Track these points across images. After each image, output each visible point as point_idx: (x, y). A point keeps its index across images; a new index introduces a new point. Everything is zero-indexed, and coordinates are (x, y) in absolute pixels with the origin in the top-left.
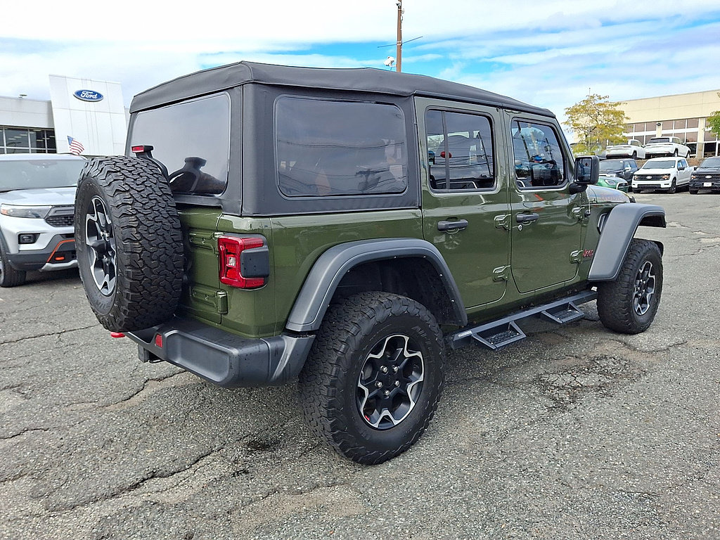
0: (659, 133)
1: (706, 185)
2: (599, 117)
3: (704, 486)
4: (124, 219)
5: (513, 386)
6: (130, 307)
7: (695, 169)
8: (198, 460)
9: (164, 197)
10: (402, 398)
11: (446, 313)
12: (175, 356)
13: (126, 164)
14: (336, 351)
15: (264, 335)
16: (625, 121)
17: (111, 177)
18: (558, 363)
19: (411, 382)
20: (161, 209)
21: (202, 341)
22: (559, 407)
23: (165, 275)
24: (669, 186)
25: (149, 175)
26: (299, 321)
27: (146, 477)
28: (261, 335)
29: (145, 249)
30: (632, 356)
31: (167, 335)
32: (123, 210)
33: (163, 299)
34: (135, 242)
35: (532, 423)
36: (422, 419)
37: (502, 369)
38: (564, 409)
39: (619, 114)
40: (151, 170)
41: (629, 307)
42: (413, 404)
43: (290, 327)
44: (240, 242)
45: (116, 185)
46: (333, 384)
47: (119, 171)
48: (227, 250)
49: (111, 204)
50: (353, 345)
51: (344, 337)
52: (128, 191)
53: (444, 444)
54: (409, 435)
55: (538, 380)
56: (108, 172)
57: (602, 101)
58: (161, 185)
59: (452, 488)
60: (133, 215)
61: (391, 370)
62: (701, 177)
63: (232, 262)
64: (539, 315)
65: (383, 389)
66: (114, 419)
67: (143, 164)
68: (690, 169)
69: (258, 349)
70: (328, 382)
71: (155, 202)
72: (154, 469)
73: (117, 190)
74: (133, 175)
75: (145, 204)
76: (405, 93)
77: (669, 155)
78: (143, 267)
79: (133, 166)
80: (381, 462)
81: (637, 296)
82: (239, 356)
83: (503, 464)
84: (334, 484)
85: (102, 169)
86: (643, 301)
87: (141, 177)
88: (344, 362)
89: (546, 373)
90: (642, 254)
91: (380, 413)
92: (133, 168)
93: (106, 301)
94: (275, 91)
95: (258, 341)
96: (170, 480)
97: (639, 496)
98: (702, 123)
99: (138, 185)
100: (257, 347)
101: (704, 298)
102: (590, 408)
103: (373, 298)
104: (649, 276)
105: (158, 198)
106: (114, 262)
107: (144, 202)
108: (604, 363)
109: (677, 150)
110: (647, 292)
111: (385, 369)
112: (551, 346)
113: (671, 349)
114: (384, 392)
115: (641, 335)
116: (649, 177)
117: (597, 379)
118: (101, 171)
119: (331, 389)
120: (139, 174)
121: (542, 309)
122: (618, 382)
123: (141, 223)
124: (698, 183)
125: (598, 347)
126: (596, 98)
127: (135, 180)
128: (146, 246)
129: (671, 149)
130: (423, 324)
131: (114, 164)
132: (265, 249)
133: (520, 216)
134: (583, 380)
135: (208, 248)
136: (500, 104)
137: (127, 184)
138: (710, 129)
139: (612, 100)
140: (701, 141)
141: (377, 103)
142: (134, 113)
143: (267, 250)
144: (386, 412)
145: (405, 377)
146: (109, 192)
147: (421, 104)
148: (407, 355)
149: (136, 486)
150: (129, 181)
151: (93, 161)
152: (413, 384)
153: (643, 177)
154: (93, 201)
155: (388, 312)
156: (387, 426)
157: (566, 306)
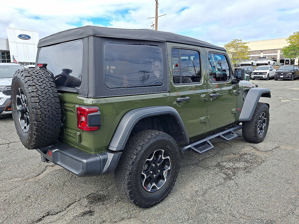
0: (262, 55)
1: (281, 77)
2: (238, 49)
3: (295, 217)
4: (32, 99)
5: (208, 168)
6: (36, 139)
7: (277, 70)
8: (69, 206)
9: (52, 88)
10: (161, 177)
11: (180, 138)
12: (58, 161)
13: (34, 73)
14: (132, 159)
15: (98, 152)
16: (249, 50)
17: (26, 79)
18: (226, 156)
19: (165, 170)
20: (50, 94)
21: (69, 155)
22: (228, 178)
23: (53, 124)
24: (266, 77)
25: (45, 78)
26: (115, 145)
27: (44, 215)
28: (97, 153)
29: (42, 113)
30: (257, 153)
31: (54, 151)
32: (32, 94)
33: (51, 135)
34: (38, 109)
35: (217, 186)
36: (170, 186)
37: (203, 160)
38: (231, 179)
39: (246, 47)
40: (46, 75)
41: (256, 132)
42: (166, 180)
43: (110, 148)
44: (87, 110)
45: (29, 83)
46: (130, 174)
47: (31, 76)
48: (81, 113)
49: (27, 91)
50: (139, 156)
51: (135, 152)
52: (34, 85)
53: (180, 196)
54: (164, 193)
55: (218, 165)
56: (26, 76)
57: (239, 42)
58: (50, 82)
59: (184, 219)
60: (37, 97)
61: (156, 165)
62: (279, 74)
63: (83, 119)
64: (219, 137)
65: (153, 174)
66: (31, 186)
67: (42, 72)
68: (275, 70)
69: (95, 160)
70: (128, 173)
71: (47, 90)
72: (48, 211)
73: (29, 85)
74: (37, 78)
75: (43, 91)
76: (163, 41)
77: (266, 64)
78: (42, 121)
79: (37, 73)
80: (152, 206)
81: (259, 127)
82: (87, 163)
83: (205, 206)
84: (131, 218)
85: (23, 75)
86: (261, 129)
87: (41, 78)
88: (135, 164)
89: (222, 162)
90: (261, 109)
91: (151, 185)
92: (37, 75)
93: (25, 135)
94: (103, 40)
95: (96, 155)
96: (56, 216)
97: (267, 222)
98: (279, 51)
99: (39, 82)
100: (95, 158)
101: (285, 126)
102: (242, 178)
103: (148, 133)
104: (264, 118)
105: (49, 89)
106: (29, 117)
107: (42, 91)
108: (246, 156)
109: (269, 62)
110: (263, 125)
111: (154, 165)
112: (223, 149)
113: (274, 150)
114: (153, 175)
115: (261, 143)
116: (258, 74)
117: (243, 164)
118: (22, 76)
119: (129, 176)
120: (40, 77)
121: (220, 134)
122: (253, 166)
123: (40, 101)
124: (278, 76)
125: (243, 149)
126: (237, 41)
127: (38, 80)
128: (43, 111)
129: (267, 62)
130: (171, 144)
131: (28, 73)
132: (99, 113)
133: (212, 95)
134: (238, 165)
135: (72, 112)
136: (203, 46)
137: (34, 82)
138: (283, 54)
139: (243, 41)
140: (278, 58)
141: (150, 45)
142: (39, 48)
143: (100, 113)
144: (154, 184)
145: (162, 168)
146: (26, 86)
147: (169, 46)
148: (163, 158)
149: (40, 220)
150: (35, 81)
151: (19, 71)
152: (166, 171)
153: (256, 73)
154: (19, 89)
155: (155, 140)
156: (154, 190)
157: (230, 132)
